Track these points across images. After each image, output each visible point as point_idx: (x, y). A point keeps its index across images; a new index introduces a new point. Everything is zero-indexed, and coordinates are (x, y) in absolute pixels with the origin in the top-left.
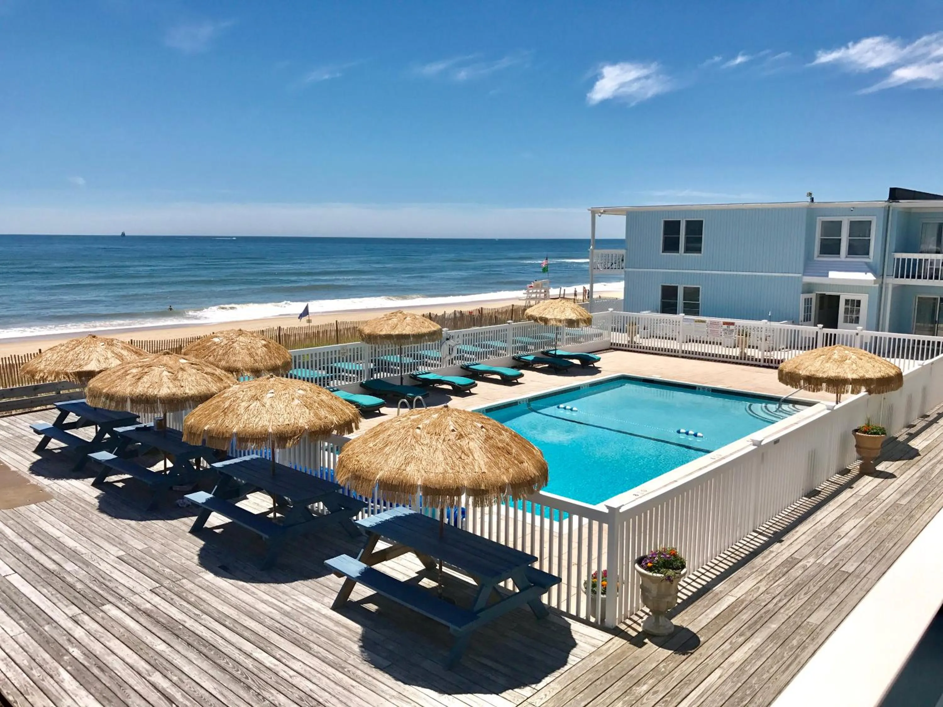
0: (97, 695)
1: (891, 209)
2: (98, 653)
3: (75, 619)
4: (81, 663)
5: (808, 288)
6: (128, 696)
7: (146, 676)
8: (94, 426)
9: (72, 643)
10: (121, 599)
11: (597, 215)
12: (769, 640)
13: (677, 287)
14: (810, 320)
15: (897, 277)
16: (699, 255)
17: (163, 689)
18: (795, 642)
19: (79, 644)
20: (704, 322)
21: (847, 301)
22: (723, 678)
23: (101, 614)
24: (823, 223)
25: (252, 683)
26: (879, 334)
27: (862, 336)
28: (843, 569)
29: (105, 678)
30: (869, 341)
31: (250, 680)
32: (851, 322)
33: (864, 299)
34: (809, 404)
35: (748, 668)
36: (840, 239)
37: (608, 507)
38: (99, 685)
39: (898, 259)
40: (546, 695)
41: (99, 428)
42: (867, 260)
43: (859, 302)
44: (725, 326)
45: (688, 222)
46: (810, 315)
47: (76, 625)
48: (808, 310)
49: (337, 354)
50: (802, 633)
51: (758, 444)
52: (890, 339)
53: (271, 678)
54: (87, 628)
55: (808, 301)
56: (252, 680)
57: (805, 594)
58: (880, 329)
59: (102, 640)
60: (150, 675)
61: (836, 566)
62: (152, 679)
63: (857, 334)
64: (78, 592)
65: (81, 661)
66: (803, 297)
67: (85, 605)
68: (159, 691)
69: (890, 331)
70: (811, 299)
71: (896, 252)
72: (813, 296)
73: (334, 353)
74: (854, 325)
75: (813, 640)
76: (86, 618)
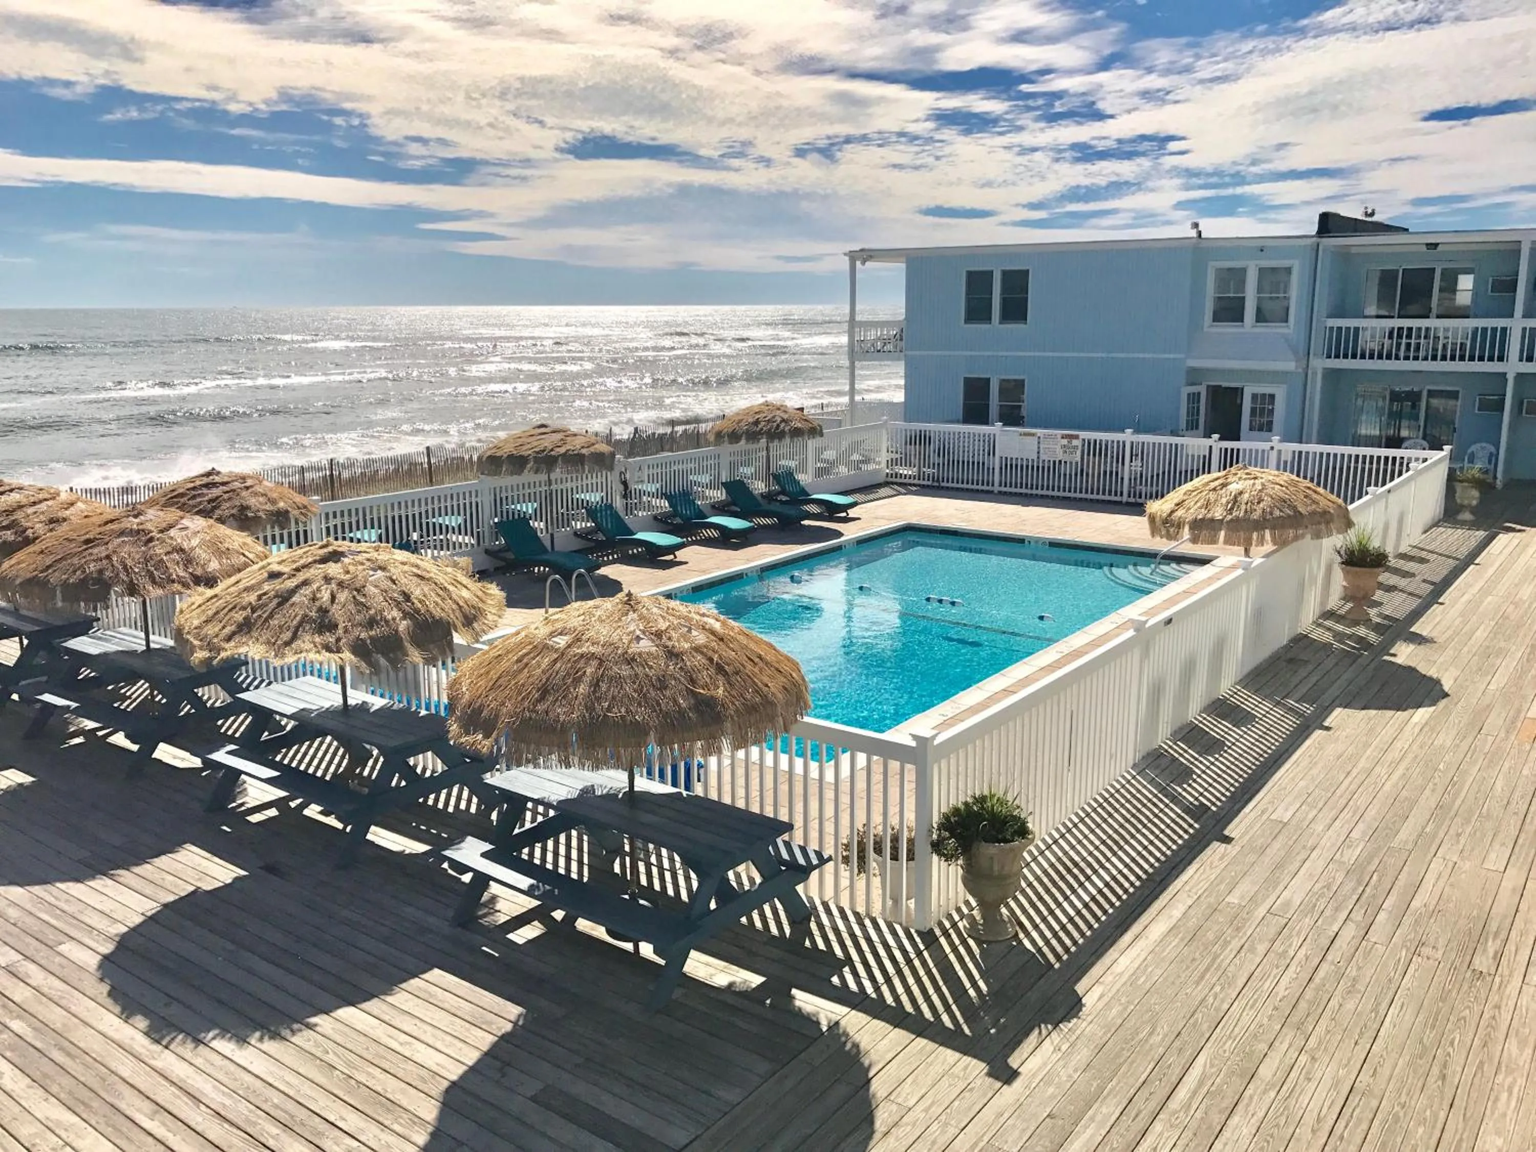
0: (62, 1096)
1: (1321, 248)
2: (58, 1026)
3: (13, 969)
4: (30, 1044)
5: (1194, 376)
6: (120, 1096)
7: (146, 1060)
8: (17, 639)
9: (11, 1012)
10: (91, 932)
11: (858, 263)
12: (1171, 934)
13: (988, 380)
14: (1197, 428)
15: (1329, 357)
16: (1021, 326)
17: (181, 1080)
18: (1211, 936)
19: (24, 1011)
20: (1033, 435)
21: (1254, 397)
22: (1106, 999)
23: (58, 959)
24: (1219, 271)
25: (335, 1059)
26: (1304, 447)
27: (1280, 452)
28: (1273, 817)
29: (75, 1066)
30: (1289, 459)
31: (331, 1055)
32: (1261, 429)
33: (1280, 392)
34: (1203, 561)
35: (1142, 980)
36: (1244, 298)
37: (915, 737)
38: (66, 1081)
39: (1332, 328)
40: (828, 1046)
41: (25, 642)
42: (1285, 331)
43: (1272, 397)
44: (1065, 442)
45: (1005, 274)
46: (1197, 420)
47: (15, 980)
48: (1193, 412)
49: (436, 502)
50: (1221, 920)
51: (1139, 627)
52: (1321, 454)
53: (367, 1049)
54: (34, 984)
55: (1194, 398)
56: (335, 1053)
57: (1221, 859)
58: (1304, 439)
59: (63, 1002)
60: (154, 1058)
61: (1263, 812)
62: (158, 1064)
63: (1272, 448)
64: (14, 925)
65: (29, 1040)
66: (1187, 390)
67: (28, 945)
68: (173, 1083)
69: (1321, 442)
70: (1199, 394)
71: (1329, 316)
72: (1202, 390)
73: (430, 501)
74: (1265, 434)
75: (1238, 929)
76: (32, 967)
